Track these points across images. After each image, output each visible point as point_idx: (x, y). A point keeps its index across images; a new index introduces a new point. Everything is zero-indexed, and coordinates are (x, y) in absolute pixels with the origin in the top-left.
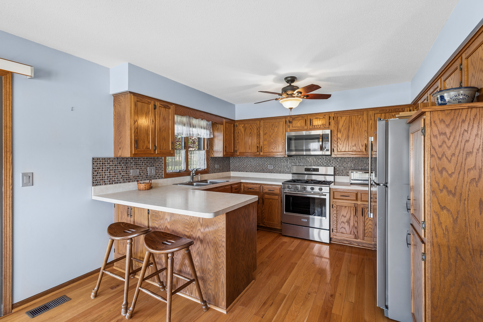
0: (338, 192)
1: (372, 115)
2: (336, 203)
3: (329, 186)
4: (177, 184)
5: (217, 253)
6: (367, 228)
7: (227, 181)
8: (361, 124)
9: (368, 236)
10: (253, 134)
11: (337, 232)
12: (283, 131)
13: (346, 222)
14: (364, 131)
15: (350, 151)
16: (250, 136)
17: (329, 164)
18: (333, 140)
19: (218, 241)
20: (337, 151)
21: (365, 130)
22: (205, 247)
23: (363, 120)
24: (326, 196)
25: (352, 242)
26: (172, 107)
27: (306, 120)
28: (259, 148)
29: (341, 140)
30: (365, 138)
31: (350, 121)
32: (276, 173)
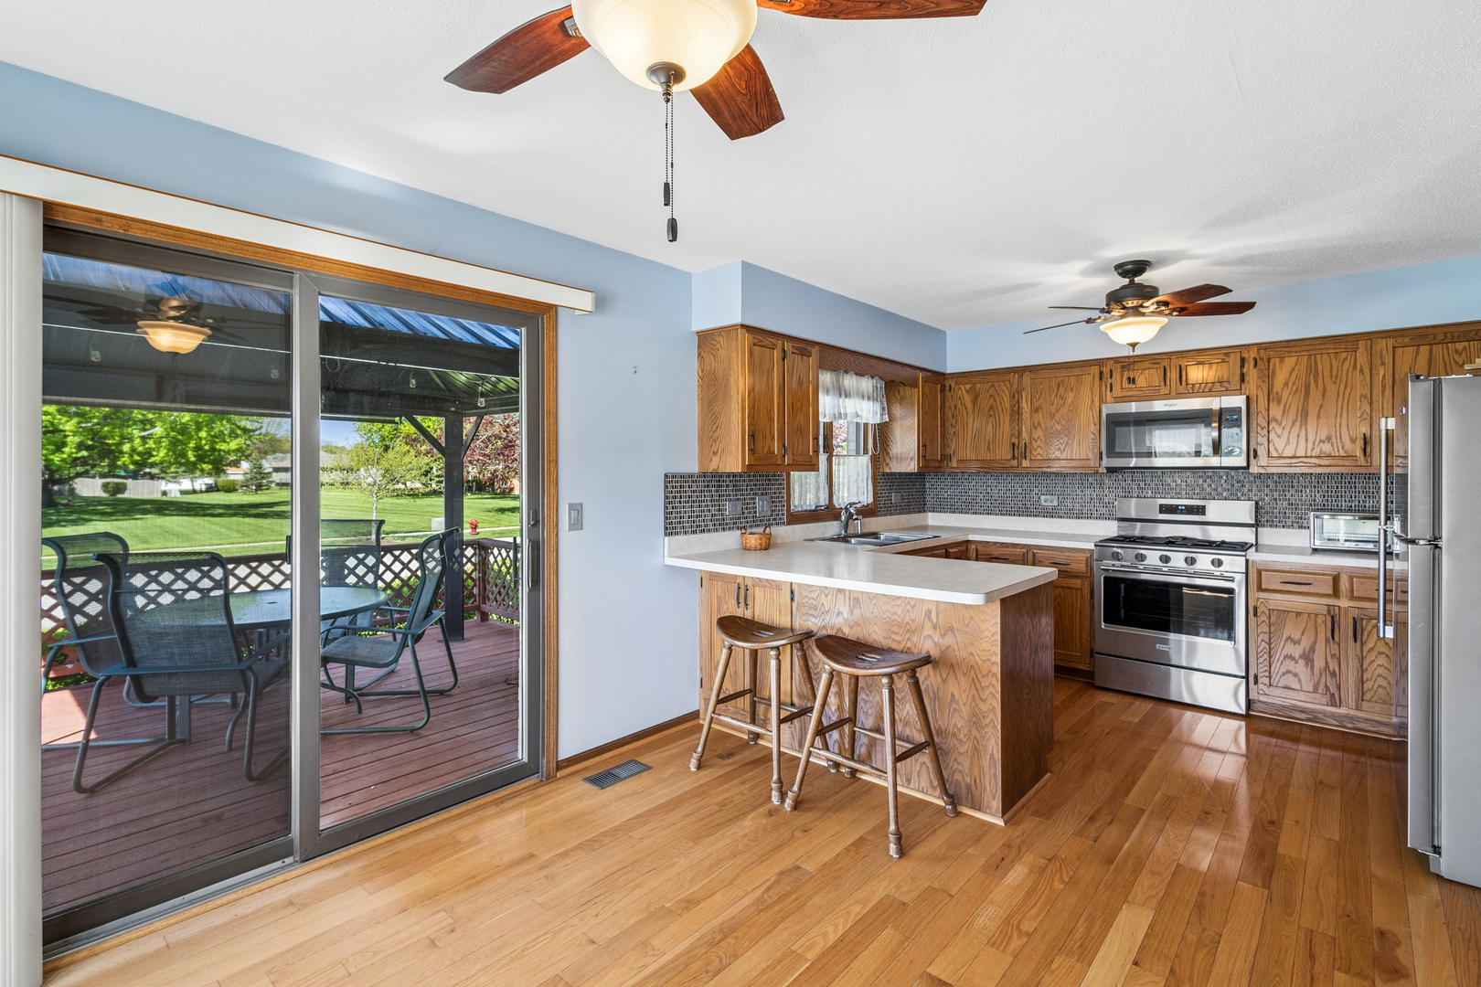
0: (1274, 571)
1: (1385, 352)
2: (1266, 604)
3: (1244, 553)
4: (812, 540)
5: (977, 689)
6: (1369, 678)
7: (935, 537)
8: (1350, 379)
9: (1374, 699)
10: (1000, 409)
11: (1270, 685)
12: (1092, 401)
13: (1301, 657)
14: (1358, 396)
15: (1311, 457)
16: (991, 416)
17: (1239, 495)
18: (1255, 425)
19: (979, 662)
20: (1266, 455)
21: (1362, 396)
22: (944, 677)
23: (1355, 366)
24: (1233, 581)
25: (1321, 716)
26: (815, 351)
27: (1165, 370)
28: (1019, 450)
29: (1280, 425)
30: (1363, 417)
31: (1312, 370)
32: (1067, 517)
